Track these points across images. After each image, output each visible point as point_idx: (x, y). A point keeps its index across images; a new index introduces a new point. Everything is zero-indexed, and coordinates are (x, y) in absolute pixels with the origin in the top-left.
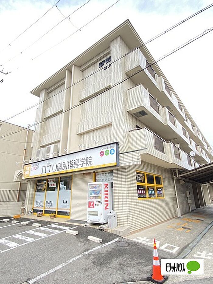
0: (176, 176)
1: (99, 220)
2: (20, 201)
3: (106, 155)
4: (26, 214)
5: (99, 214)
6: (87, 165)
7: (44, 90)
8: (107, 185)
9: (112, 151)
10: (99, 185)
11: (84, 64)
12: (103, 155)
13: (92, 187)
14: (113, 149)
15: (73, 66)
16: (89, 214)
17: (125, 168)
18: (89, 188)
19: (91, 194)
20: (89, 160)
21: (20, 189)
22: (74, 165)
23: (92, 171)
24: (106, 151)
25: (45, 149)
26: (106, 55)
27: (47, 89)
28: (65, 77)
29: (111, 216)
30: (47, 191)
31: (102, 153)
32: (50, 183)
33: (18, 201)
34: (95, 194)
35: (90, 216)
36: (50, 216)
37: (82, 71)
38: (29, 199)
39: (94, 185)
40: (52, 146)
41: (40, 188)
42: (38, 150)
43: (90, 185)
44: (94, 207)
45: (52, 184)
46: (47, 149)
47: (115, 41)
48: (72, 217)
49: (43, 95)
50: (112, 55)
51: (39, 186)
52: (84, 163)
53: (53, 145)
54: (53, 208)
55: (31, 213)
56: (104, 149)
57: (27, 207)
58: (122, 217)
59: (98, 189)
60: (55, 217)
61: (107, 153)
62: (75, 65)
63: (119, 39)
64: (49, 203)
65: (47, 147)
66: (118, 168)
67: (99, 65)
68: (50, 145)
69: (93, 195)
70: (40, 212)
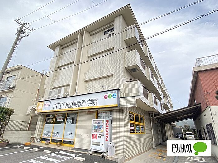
0: (153, 117)
1: (101, 149)
2: (30, 131)
3: (109, 98)
4: (35, 142)
5: (101, 145)
6: (93, 105)
7: (59, 46)
8: (108, 121)
9: (114, 96)
10: (101, 121)
11: (93, 31)
12: (107, 98)
13: (96, 122)
14: (115, 94)
15: (85, 31)
16: (92, 144)
17: (123, 109)
18: (93, 123)
19: (95, 128)
20: (94, 101)
21: (31, 121)
22: (82, 104)
23: (96, 110)
24: (109, 95)
25: (56, 90)
26: (110, 27)
27: (61, 46)
28: (78, 38)
29: (111, 147)
30: (55, 124)
31: (106, 96)
32: (58, 118)
33: (28, 131)
34: (99, 128)
35: (93, 146)
36: (57, 144)
37: (91, 35)
38: (39, 130)
39: (97, 121)
40: (63, 89)
41: (49, 121)
42: (50, 91)
43: (94, 120)
44: (97, 139)
45: (60, 119)
46: (58, 91)
47: (118, 18)
48: (76, 146)
49: (58, 49)
50: (115, 27)
51: (48, 119)
52: (91, 103)
53: (64, 87)
54: (60, 138)
55: (40, 141)
56: (108, 94)
57: (36, 136)
58: (119, 147)
59: (101, 124)
60: (61, 145)
61: (110, 96)
62: (86, 31)
63: (121, 17)
64: (56, 134)
65: (59, 89)
66: (118, 108)
67: (104, 33)
68: (61, 88)
69: (97, 129)
70: (47, 141)
